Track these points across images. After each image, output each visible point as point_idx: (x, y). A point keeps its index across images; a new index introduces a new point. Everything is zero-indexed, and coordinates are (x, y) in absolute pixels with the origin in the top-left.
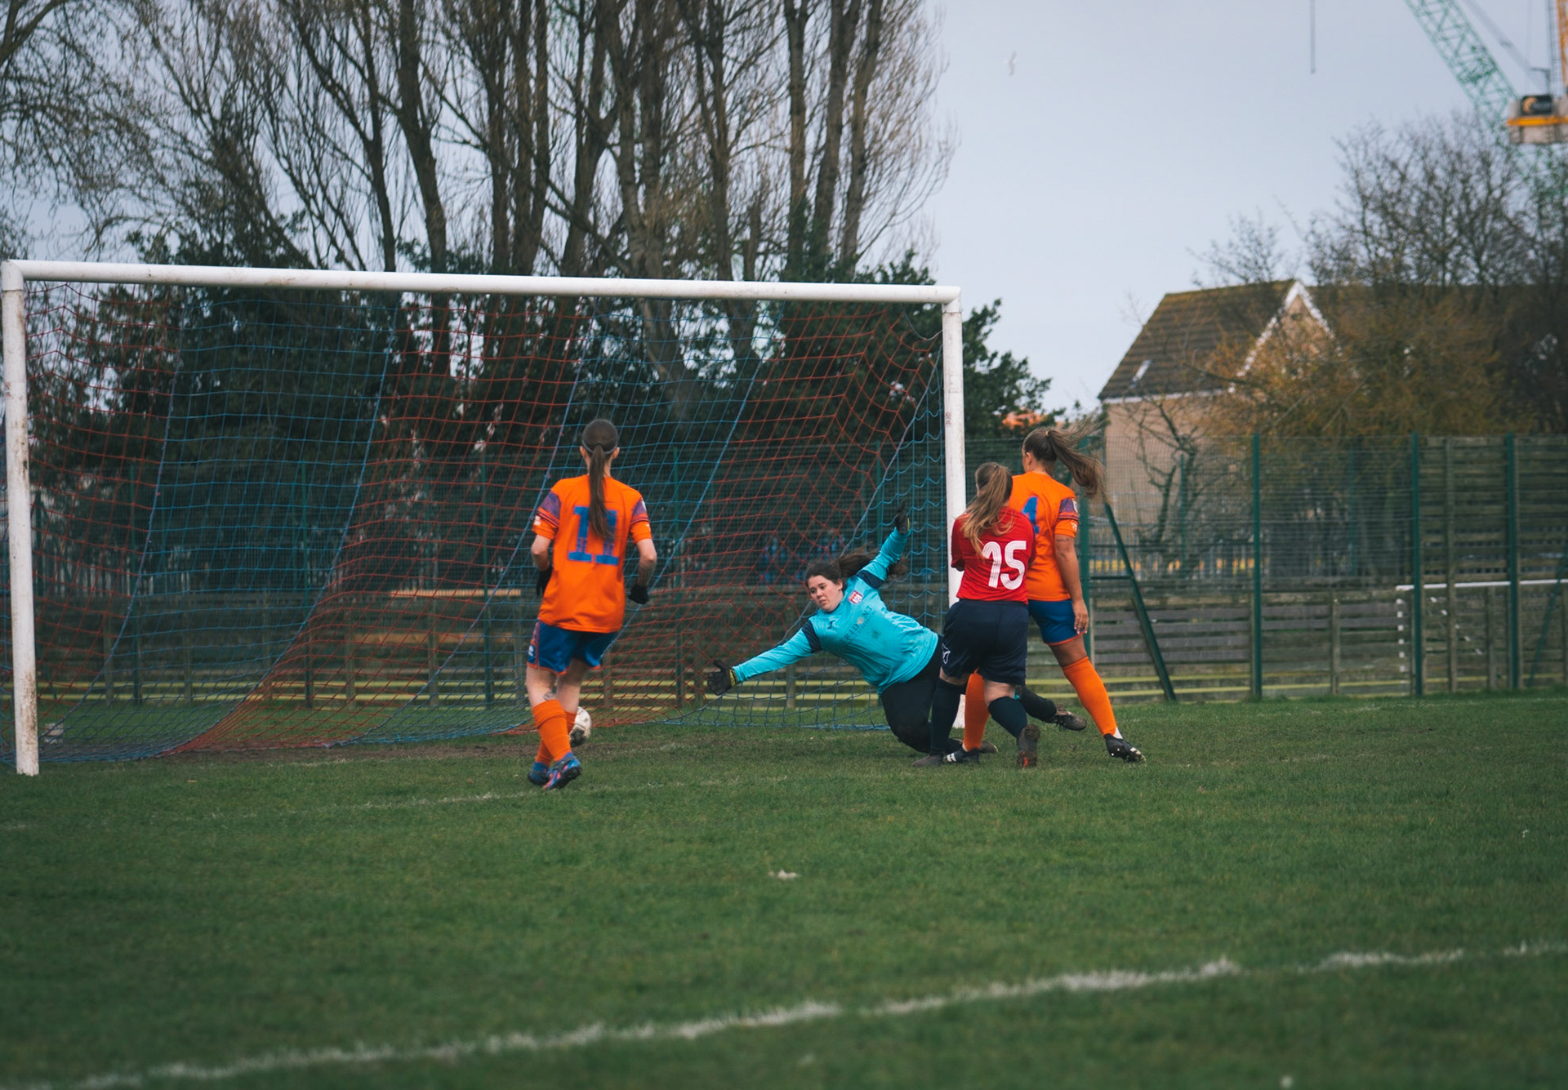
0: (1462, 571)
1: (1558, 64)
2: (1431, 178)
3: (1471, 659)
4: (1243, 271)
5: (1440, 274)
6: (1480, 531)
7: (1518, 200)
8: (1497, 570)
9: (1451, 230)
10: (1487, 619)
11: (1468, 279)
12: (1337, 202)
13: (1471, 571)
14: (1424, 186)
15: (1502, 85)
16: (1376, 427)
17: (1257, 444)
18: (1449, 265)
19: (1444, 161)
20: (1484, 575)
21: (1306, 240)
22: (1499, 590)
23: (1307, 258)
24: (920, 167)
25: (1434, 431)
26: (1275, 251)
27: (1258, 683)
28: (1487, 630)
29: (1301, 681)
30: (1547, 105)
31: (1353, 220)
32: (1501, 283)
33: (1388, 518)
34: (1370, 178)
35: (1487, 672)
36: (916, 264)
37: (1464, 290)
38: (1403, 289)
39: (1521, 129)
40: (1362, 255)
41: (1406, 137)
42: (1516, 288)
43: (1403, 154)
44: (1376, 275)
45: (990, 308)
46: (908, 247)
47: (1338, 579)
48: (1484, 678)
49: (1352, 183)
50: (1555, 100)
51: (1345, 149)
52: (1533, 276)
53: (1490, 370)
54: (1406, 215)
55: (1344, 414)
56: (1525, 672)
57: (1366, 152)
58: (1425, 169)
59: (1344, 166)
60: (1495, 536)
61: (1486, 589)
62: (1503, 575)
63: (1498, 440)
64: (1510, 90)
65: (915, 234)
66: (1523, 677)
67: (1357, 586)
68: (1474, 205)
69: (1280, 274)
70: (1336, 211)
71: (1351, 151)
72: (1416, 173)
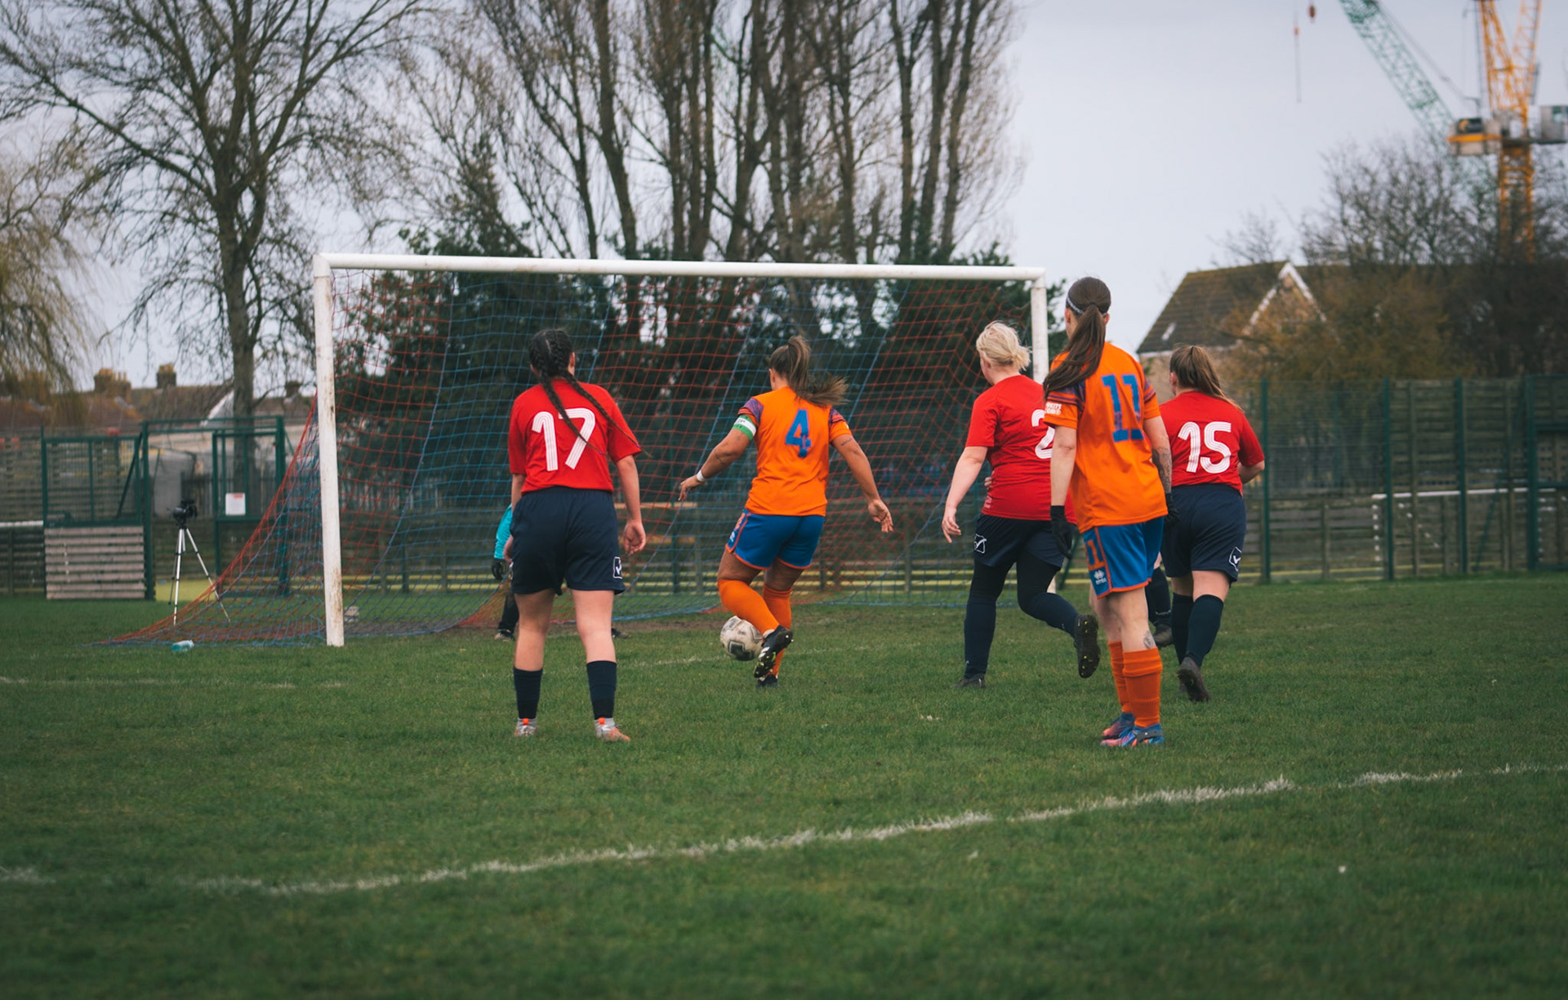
0: (1421, 483)
1: (1486, 95)
2: (1395, 181)
3: (1431, 551)
4: (1250, 254)
5: (1401, 255)
6: (1434, 453)
7: (1462, 200)
8: (1447, 483)
9: (1410, 222)
10: (1443, 519)
11: (1424, 257)
12: (1323, 201)
13: (1428, 483)
14: (1389, 187)
15: (1443, 111)
16: (1354, 374)
17: (1265, 386)
18: (1409, 248)
19: (1406, 167)
20: (1437, 486)
21: (1298, 230)
22: (1452, 498)
23: (1300, 243)
24: (1001, 177)
25: (1399, 376)
26: (1276, 238)
27: (1267, 570)
28: (1442, 529)
29: (1300, 568)
30: (1477, 126)
31: (1334, 214)
32: (1449, 261)
33: (1363, 443)
34: (1347, 183)
35: (1442, 561)
36: (999, 251)
37: (1420, 268)
38: (1374, 267)
39: (1458, 145)
40: (1341, 242)
41: (1377, 149)
42: (1459, 264)
43: (1374, 164)
44: (1351, 257)
45: (1058, 284)
46: (993, 239)
47: (1325, 490)
48: (1440, 566)
49: (1334, 186)
50: (1484, 121)
51: (1327, 160)
52: (1472, 256)
53: (1441, 329)
54: (1376, 209)
55: (1329, 364)
56: (1473, 560)
57: (1344, 162)
58: (1391, 174)
59: (1327, 173)
60: (1448, 456)
61: (1441, 498)
62: (1451, 486)
63: (1449, 382)
64: (1449, 115)
65: (999, 228)
66: (1471, 564)
67: (1340, 495)
68: (1429, 202)
69: (1278, 256)
70: (1322, 208)
71: (1332, 162)
72: (1384, 178)
